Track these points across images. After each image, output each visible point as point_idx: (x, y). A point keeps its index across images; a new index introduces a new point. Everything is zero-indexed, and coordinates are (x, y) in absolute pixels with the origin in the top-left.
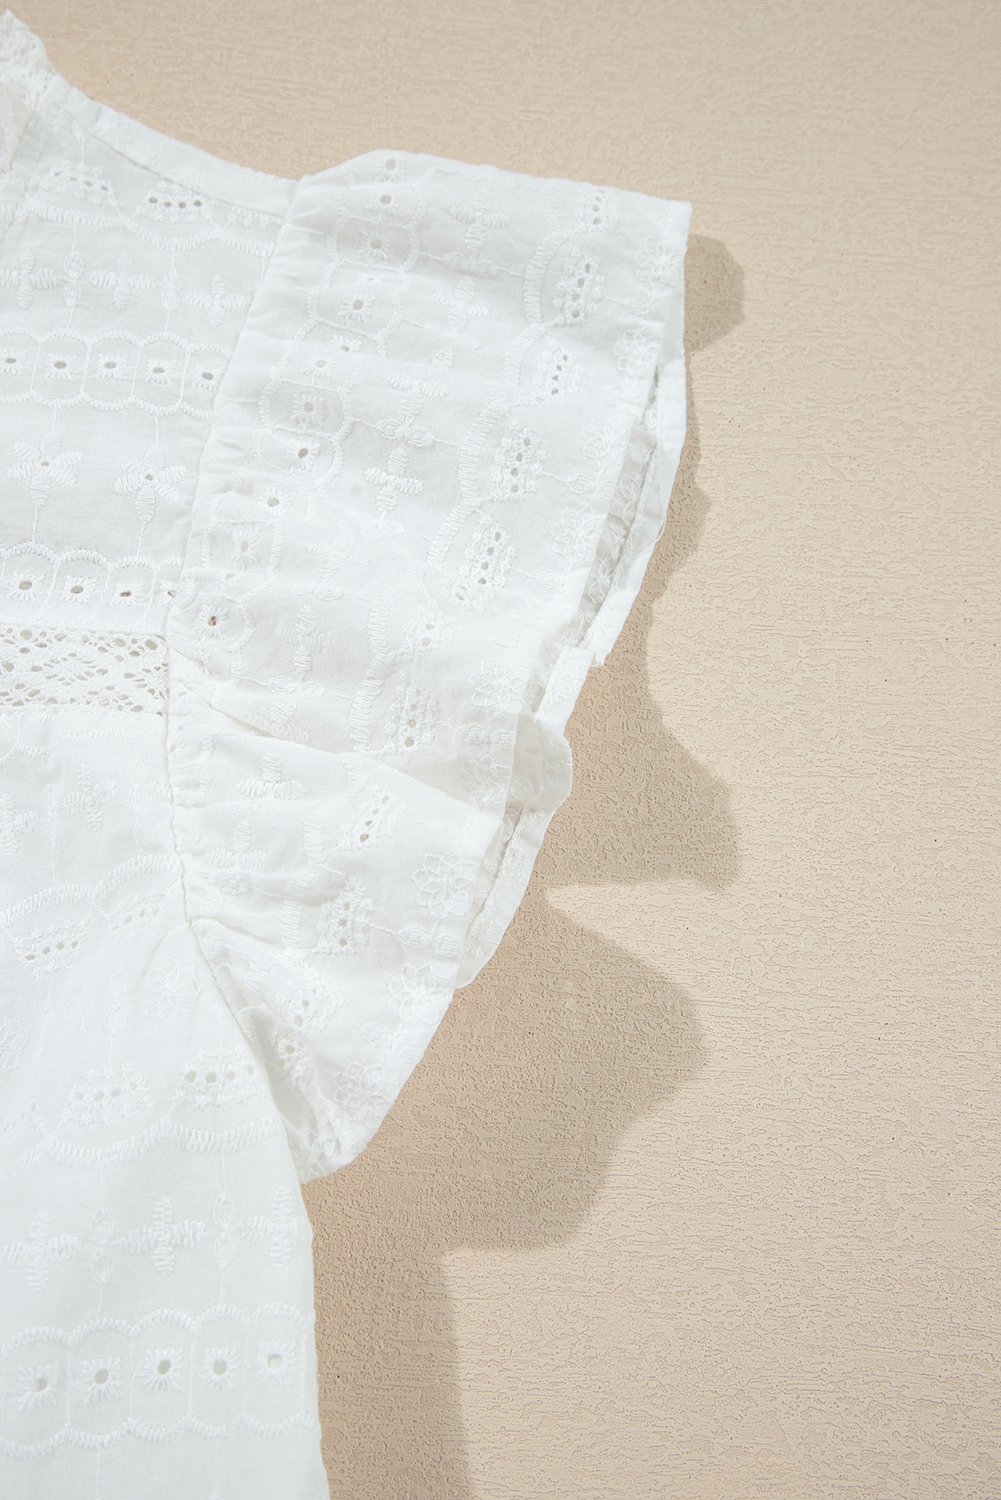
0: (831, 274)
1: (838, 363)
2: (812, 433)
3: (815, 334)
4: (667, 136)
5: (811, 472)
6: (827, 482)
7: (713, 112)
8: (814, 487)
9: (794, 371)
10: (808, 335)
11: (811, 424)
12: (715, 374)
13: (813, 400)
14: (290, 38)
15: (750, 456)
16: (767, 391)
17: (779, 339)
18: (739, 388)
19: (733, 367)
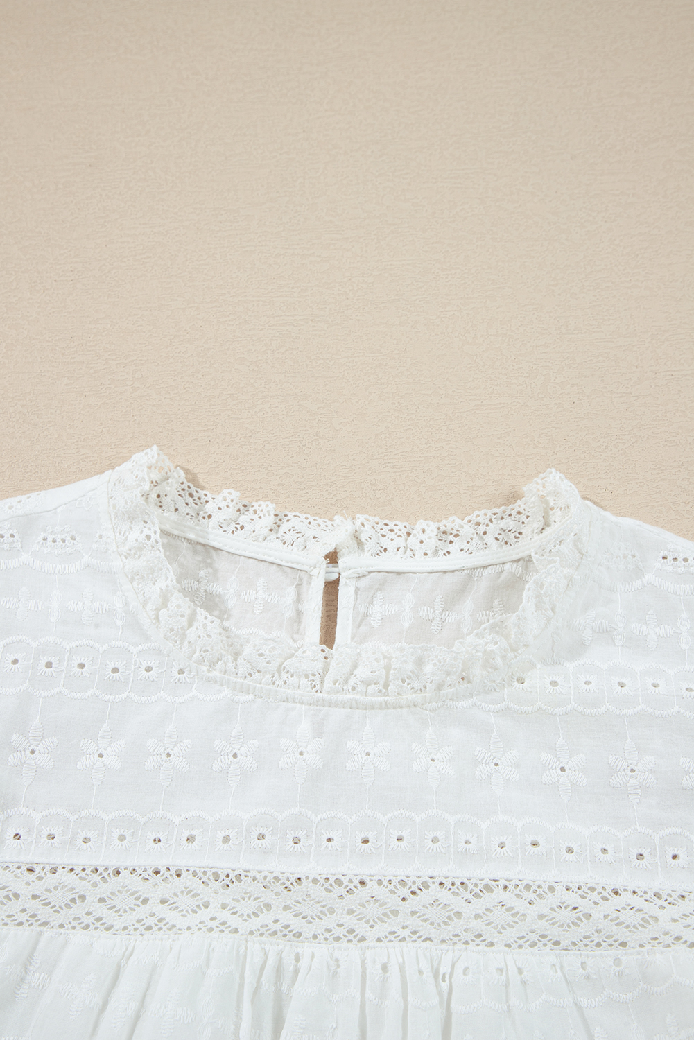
0: (651, 386)
1: (666, 443)
2: (658, 490)
3: (648, 426)
4: (534, 314)
5: (662, 516)
6: (673, 521)
7: (559, 295)
8: (666, 525)
9: (639, 452)
10: (644, 427)
11: (656, 484)
12: (590, 461)
13: (655, 469)
14: (293, 288)
15: (622, 511)
16: (625, 467)
17: (627, 433)
18: (607, 468)
19: (601, 455)
